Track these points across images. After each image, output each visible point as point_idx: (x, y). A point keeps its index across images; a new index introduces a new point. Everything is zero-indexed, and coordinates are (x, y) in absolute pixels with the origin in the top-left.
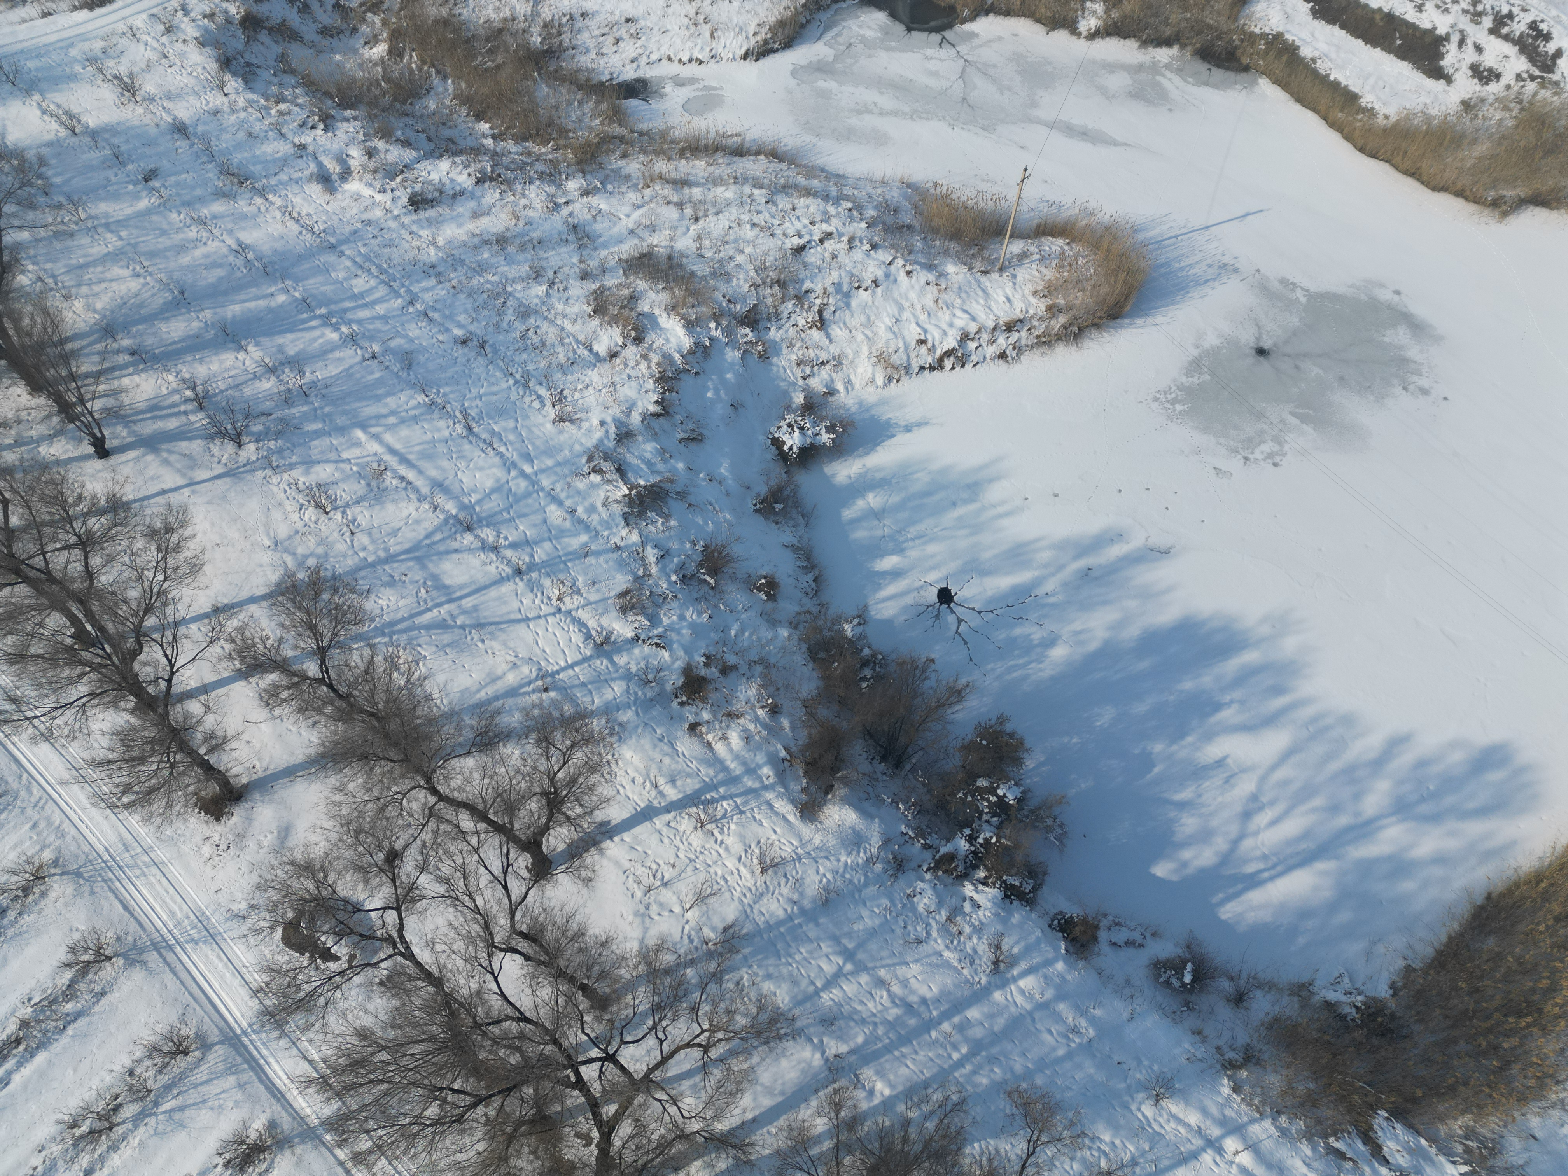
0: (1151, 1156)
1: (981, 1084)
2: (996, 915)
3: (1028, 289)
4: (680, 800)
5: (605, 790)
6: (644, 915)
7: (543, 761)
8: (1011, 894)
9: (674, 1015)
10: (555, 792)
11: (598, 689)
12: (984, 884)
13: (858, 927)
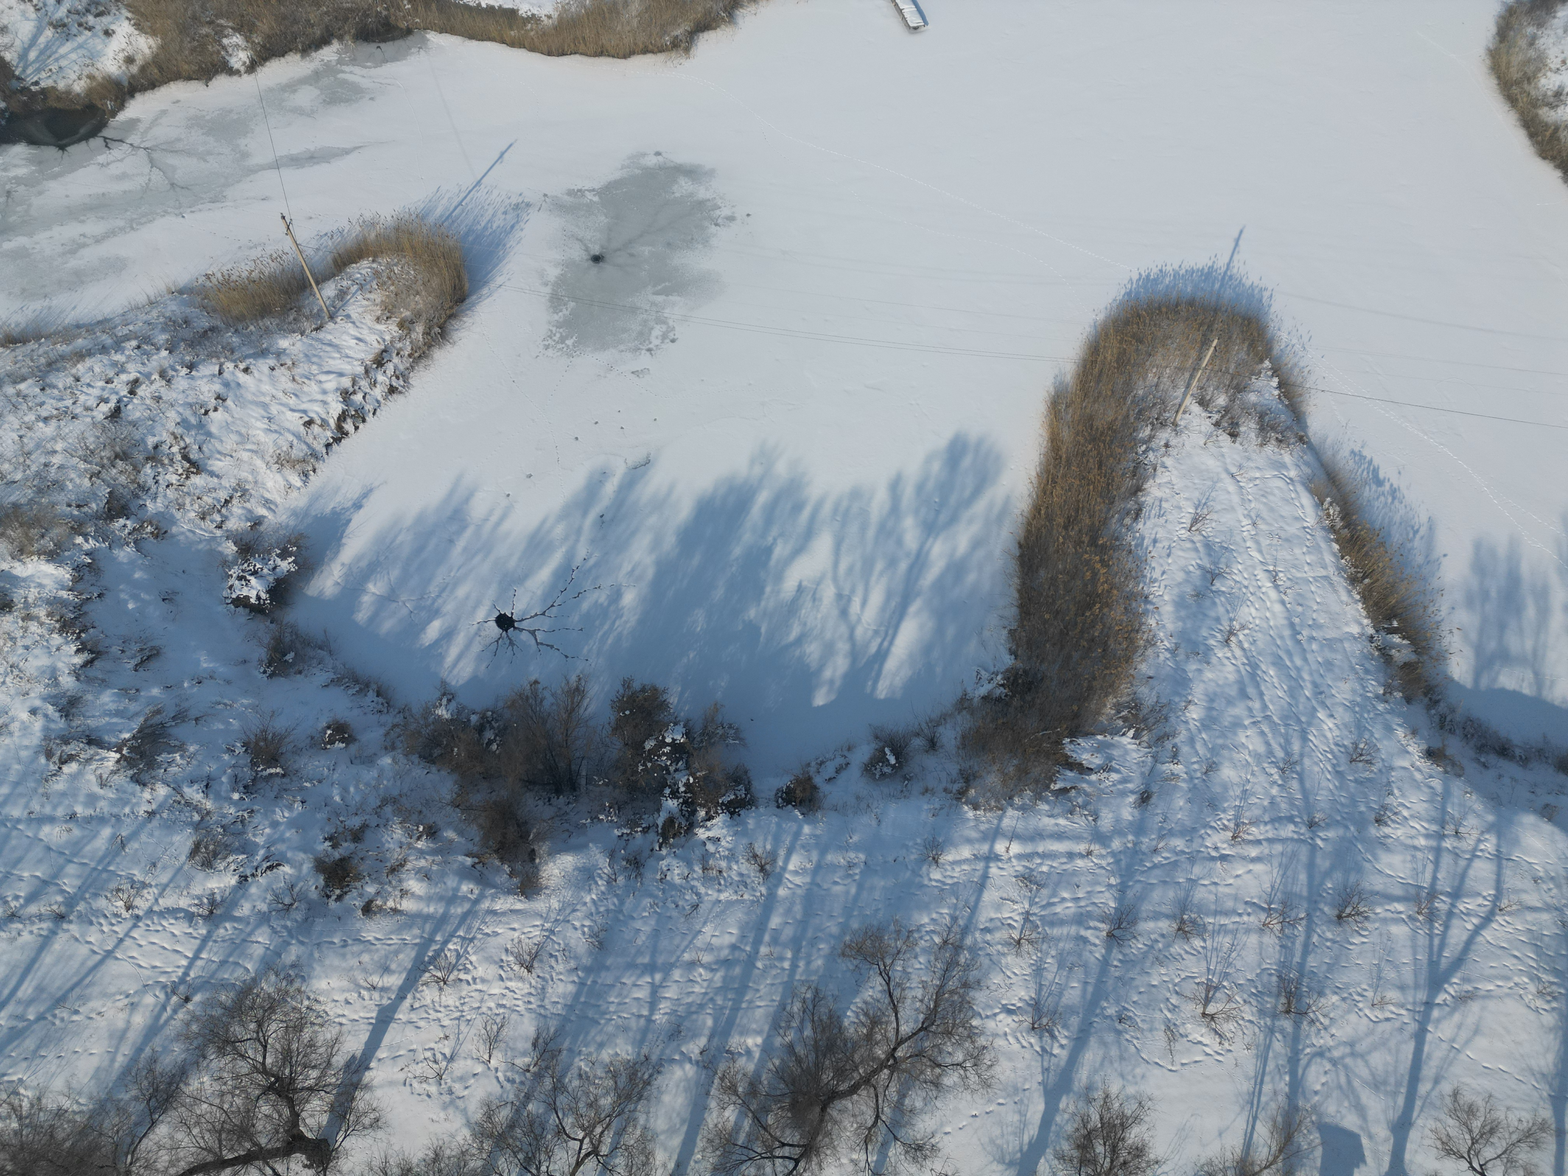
0: (961, 904)
1: (819, 967)
2: (735, 834)
3: (369, 320)
4: (407, 979)
5: (327, 1034)
6: (452, 1101)
7: (241, 1063)
8: (734, 809)
9: (547, 1153)
10: (278, 1079)
11: (243, 954)
12: (709, 820)
13: (641, 939)
